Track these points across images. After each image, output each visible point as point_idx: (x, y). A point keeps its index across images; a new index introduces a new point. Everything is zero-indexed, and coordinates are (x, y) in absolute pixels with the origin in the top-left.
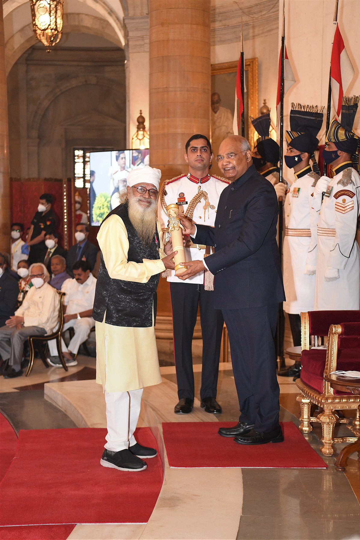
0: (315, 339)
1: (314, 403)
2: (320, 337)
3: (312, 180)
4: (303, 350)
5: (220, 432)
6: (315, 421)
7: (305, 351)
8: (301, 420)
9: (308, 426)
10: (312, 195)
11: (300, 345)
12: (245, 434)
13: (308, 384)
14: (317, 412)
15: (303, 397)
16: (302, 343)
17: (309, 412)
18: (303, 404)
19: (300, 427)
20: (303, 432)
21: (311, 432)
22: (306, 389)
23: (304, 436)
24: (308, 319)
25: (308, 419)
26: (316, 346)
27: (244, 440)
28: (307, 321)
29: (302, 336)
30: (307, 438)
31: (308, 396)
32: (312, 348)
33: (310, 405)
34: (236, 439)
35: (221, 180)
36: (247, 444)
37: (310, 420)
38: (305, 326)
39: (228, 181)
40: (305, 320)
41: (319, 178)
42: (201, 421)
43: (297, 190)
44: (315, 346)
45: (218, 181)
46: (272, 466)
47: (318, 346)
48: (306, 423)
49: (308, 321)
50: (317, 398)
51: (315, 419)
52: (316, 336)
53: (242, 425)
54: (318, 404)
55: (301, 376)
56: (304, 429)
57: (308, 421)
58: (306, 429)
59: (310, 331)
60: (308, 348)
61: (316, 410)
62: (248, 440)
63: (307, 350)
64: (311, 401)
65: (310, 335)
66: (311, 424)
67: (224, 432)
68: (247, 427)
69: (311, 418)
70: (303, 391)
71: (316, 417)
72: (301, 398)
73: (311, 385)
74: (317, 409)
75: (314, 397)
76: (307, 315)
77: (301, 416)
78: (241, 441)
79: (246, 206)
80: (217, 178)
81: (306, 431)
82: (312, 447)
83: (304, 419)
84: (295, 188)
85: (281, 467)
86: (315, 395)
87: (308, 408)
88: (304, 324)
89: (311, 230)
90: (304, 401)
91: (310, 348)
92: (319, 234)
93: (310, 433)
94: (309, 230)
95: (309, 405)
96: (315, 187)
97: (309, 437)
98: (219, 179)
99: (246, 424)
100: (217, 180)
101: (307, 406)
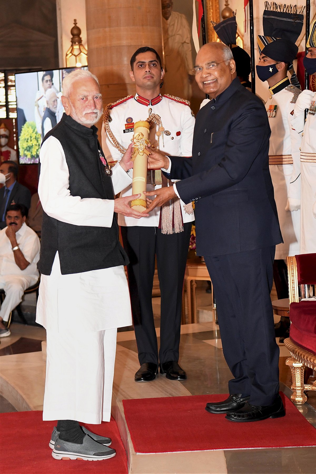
0: (305, 289)
1: (308, 366)
2: (312, 286)
3: (291, 95)
4: (292, 303)
5: (208, 408)
6: (310, 389)
7: (293, 304)
8: (293, 389)
9: (302, 396)
10: (292, 113)
11: (288, 296)
12: (239, 409)
13: (300, 343)
14: (311, 377)
15: (294, 360)
16: (290, 294)
17: (302, 379)
18: (294, 369)
19: (292, 397)
20: (295, 403)
21: (306, 402)
22: (298, 350)
23: (298, 409)
24: (296, 265)
25: (301, 387)
26: (307, 297)
27: (239, 416)
28: (294, 267)
29: (289, 286)
30: (301, 411)
31: (300, 359)
32: (302, 300)
33: (303, 370)
34: (229, 416)
35: (175, 100)
36: (242, 421)
37: (304, 388)
38: (292, 274)
39: (183, 101)
40: (292, 266)
41: (300, 93)
42: (171, 396)
43: (273, 108)
44: (305, 297)
45: (172, 102)
46: (261, 447)
47: (310, 297)
48: (299, 393)
49: (296, 267)
50: (312, 360)
51: (310, 386)
52: (306, 285)
53: (234, 398)
54: (314, 367)
55: (290, 335)
56: (297, 399)
57: (302, 390)
58: (299, 399)
59: (299, 279)
60: (297, 301)
61: (310, 376)
62: (243, 416)
63: (296, 302)
64: (304, 364)
65: (299, 284)
66: (306, 393)
67: (213, 408)
68: (242, 400)
69: (304, 385)
70: (294, 353)
71: (312, 384)
72: (292, 361)
73: (304, 345)
74: (312, 375)
75: (308, 359)
76: (295, 259)
77: (292, 384)
78: (234, 418)
79: (230, 126)
80: (170, 98)
81: (299, 402)
82: (308, 421)
83: (296, 387)
84: (271, 106)
85: (272, 447)
86: (310, 357)
87: (301, 374)
88: (292, 271)
89: (292, 156)
90: (295, 365)
91: (300, 300)
92: (302, 160)
93: (305, 404)
94: (290, 157)
95: (301, 369)
96: (295, 103)
97: (303, 409)
98: (172, 99)
99: (240, 396)
100: (171, 100)
101: (300, 371)
